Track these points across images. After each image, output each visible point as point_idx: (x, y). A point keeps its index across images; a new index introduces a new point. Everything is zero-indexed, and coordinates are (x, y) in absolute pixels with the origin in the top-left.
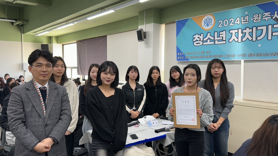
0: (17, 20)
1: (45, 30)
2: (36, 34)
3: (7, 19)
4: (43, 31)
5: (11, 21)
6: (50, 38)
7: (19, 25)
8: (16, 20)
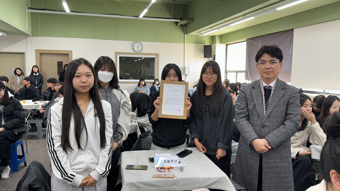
0: (183, 19)
1: (212, 29)
2: (200, 34)
3: (173, 19)
4: (210, 29)
5: (176, 20)
6: (213, 38)
7: (183, 25)
8: (181, 19)
